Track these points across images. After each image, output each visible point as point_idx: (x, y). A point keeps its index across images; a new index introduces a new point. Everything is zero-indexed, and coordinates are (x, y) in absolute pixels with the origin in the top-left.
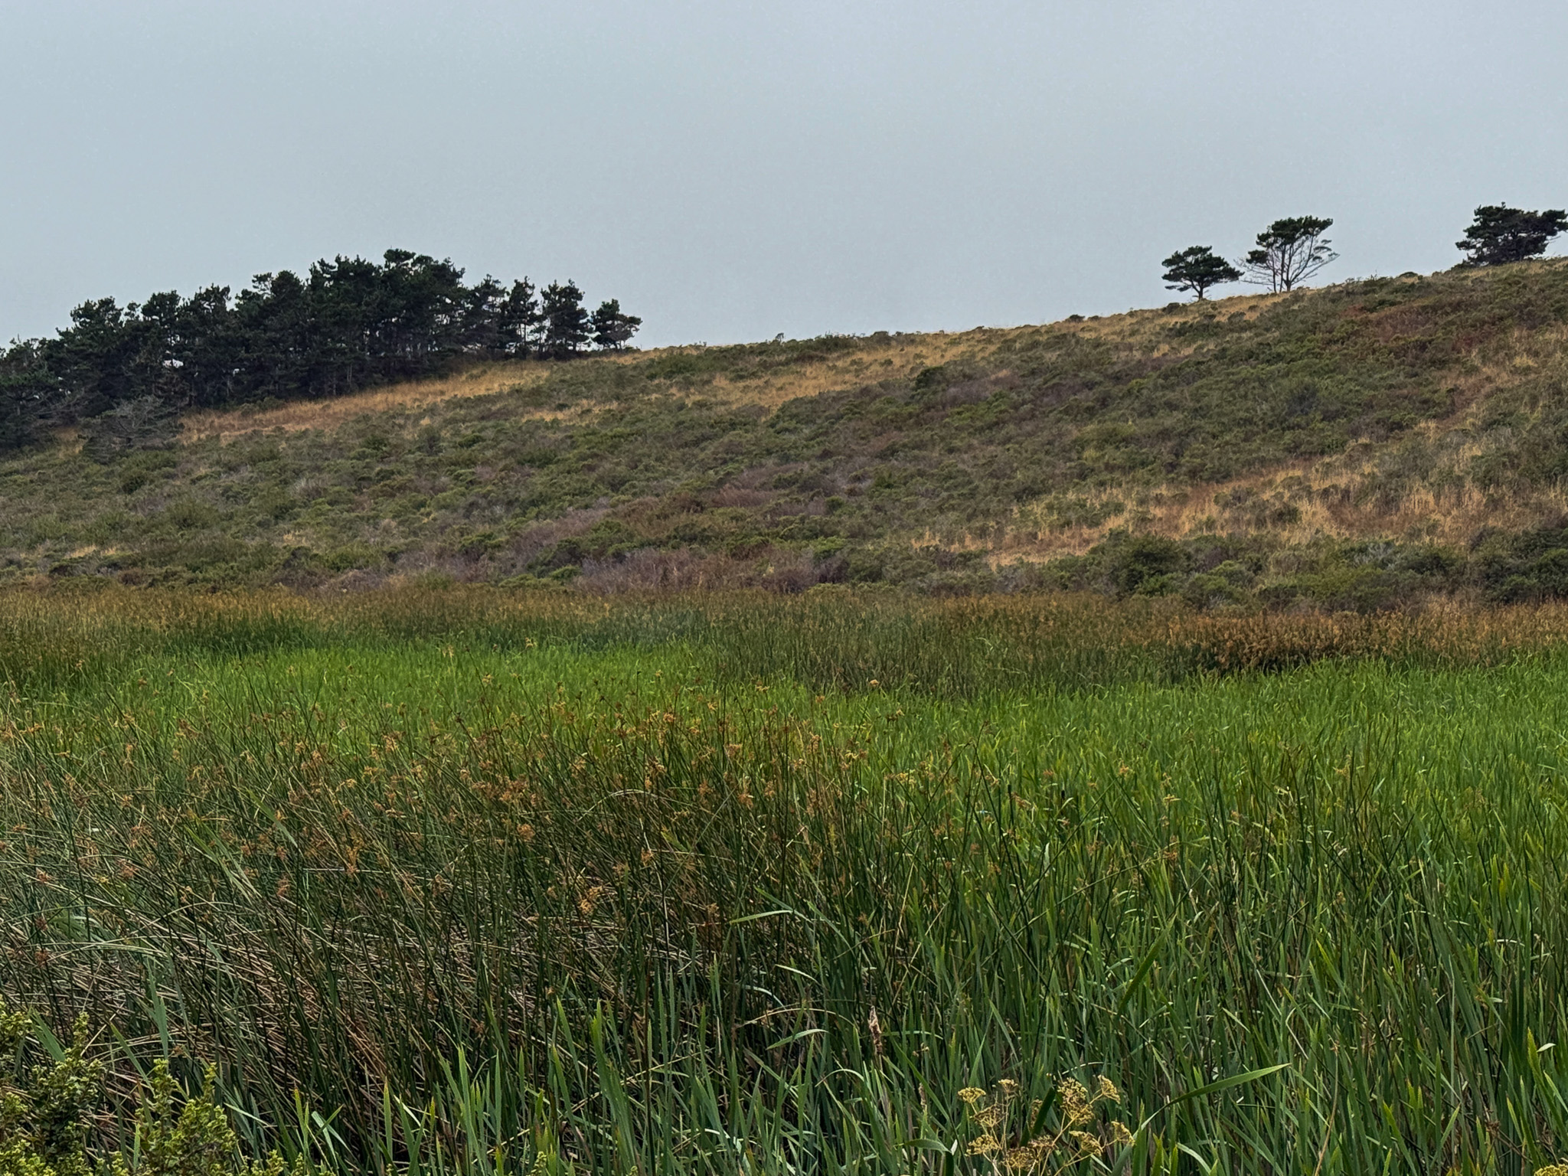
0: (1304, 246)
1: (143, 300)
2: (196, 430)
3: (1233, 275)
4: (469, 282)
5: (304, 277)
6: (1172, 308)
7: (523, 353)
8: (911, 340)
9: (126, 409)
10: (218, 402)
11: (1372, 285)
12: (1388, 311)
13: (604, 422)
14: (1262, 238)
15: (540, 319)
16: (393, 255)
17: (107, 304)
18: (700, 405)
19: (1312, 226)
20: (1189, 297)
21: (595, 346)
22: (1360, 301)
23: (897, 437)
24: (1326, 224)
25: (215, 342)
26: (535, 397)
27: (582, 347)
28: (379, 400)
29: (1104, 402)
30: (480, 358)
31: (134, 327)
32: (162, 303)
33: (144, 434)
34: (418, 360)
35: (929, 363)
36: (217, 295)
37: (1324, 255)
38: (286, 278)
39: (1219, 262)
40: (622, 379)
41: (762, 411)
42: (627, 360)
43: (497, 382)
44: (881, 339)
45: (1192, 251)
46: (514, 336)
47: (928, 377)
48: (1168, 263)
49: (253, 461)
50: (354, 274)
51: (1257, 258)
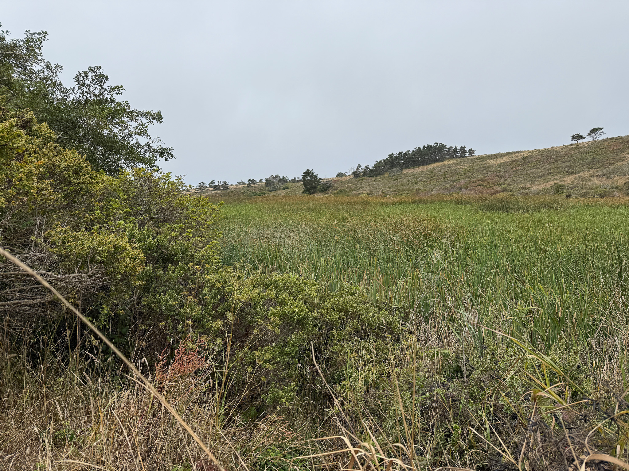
0: (598, 133)
1: (398, 153)
2: (405, 171)
3: (584, 138)
4: (447, 147)
5: (422, 148)
6: (572, 145)
7: (456, 157)
8: (522, 152)
9: (395, 169)
10: (408, 167)
11: (611, 139)
12: (613, 143)
13: (468, 167)
14: (590, 131)
15: (459, 152)
16: (436, 143)
17: (392, 154)
18: (484, 164)
19: (600, 129)
20: (576, 142)
21: (468, 155)
22: (609, 141)
23: (518, 168)
24: (603, 128)
25: (408, 158)
26: (457, 164)
27: (466, 156)
28: (432, 166)
29: (556, 161)
30: (449, 158)
31: (396, 157)
32: (401, 153)
33: (397, 172)
34: (439, 159)
35: (525, 156)
36: (409, 151)
37: (602, 134)
38: (419, 148)
39: (581, 136)
40: (472, 160)
41: (495, 165)
42: (473, 157)
43: (451, 162)
44: (518, 152)
45: (576, 135)
46: (455, 154)
47: (524, 158)
48: (572, 136)
49: (413, 175)
50: (430, 147)
51: (589, 135)
